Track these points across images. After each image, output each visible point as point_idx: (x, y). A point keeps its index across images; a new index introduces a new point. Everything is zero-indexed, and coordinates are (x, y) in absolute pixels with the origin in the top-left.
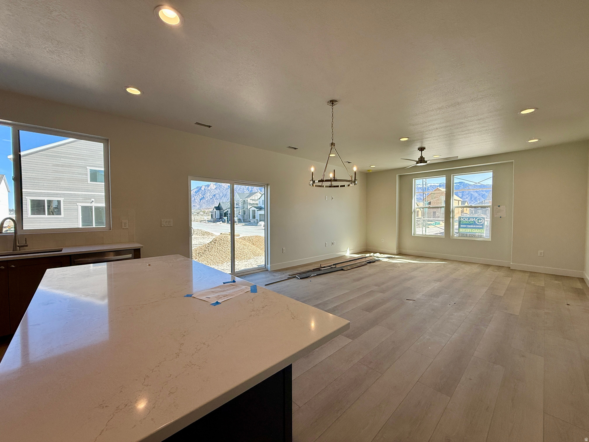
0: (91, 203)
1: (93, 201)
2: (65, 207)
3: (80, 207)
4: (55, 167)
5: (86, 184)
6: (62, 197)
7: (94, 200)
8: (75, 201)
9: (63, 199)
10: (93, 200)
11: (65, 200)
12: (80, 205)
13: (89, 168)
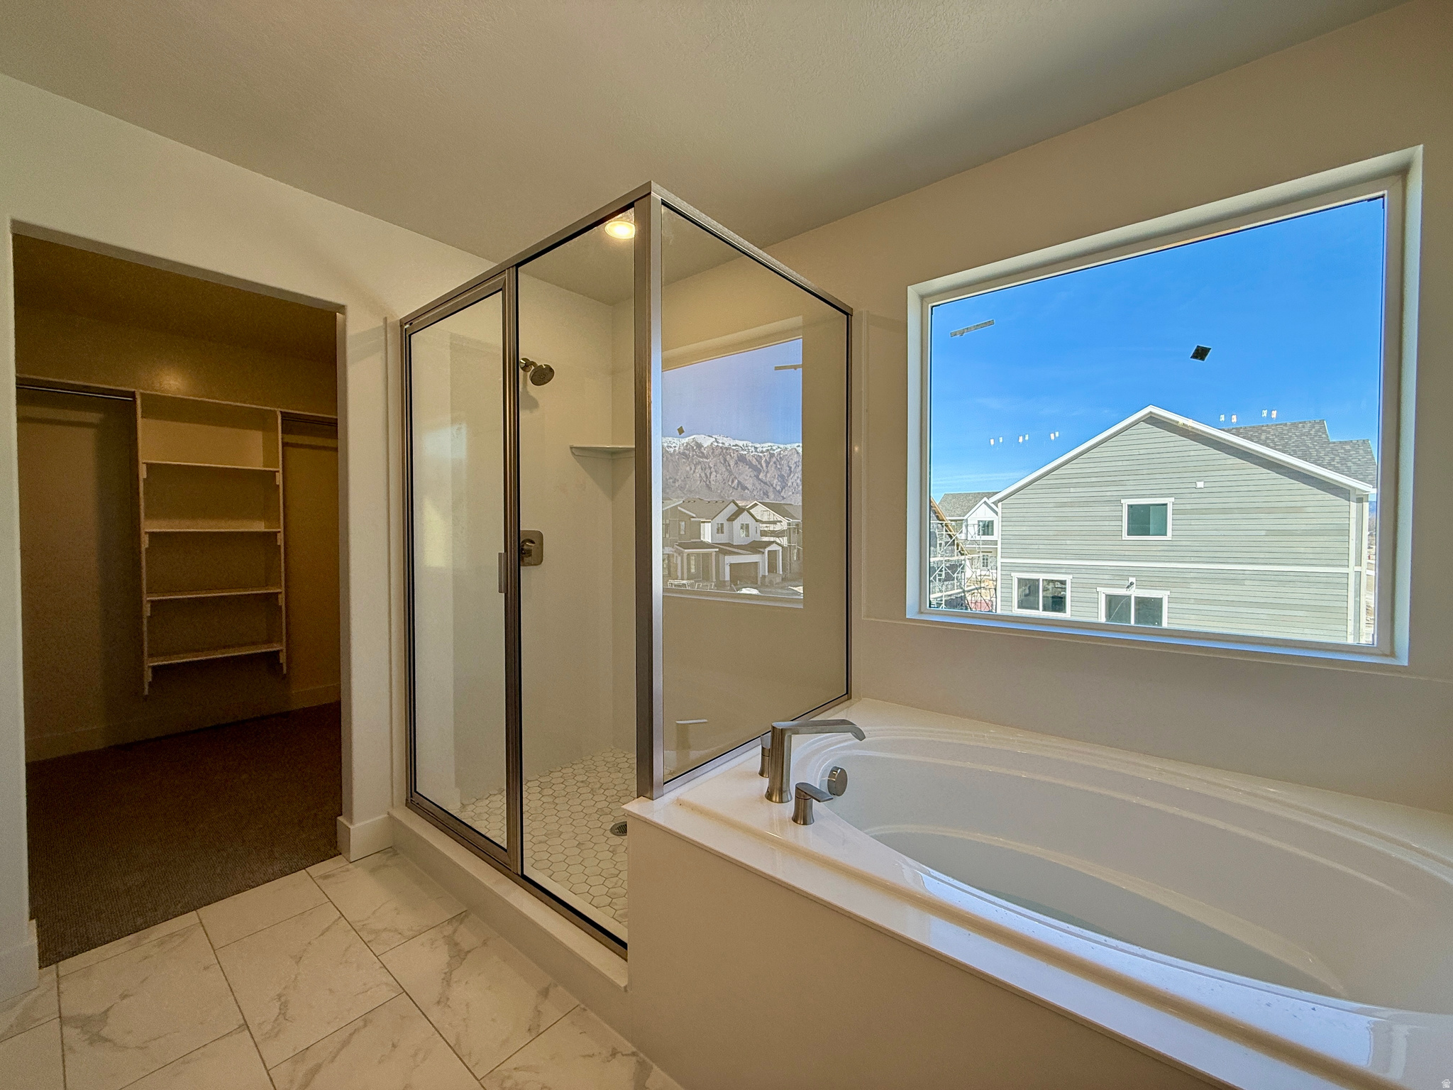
0: (1128, 587)
1: (1132, 584)
2: (1074, 594)
3: (1104, 596)
4: (1060, 509)
5: (1118, 543)
6: (1069, 573)
7: (1134, 582)
8: (1094, 581)
9: (1071, 577)
10: (1132, 580)
11: (1074, 580)
12: (1103, 592)
13: (1126, 502)
